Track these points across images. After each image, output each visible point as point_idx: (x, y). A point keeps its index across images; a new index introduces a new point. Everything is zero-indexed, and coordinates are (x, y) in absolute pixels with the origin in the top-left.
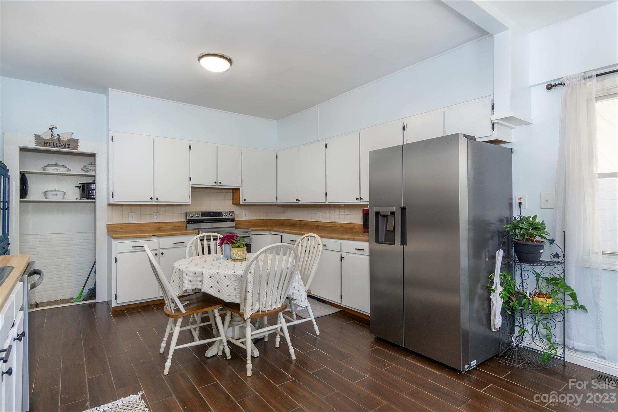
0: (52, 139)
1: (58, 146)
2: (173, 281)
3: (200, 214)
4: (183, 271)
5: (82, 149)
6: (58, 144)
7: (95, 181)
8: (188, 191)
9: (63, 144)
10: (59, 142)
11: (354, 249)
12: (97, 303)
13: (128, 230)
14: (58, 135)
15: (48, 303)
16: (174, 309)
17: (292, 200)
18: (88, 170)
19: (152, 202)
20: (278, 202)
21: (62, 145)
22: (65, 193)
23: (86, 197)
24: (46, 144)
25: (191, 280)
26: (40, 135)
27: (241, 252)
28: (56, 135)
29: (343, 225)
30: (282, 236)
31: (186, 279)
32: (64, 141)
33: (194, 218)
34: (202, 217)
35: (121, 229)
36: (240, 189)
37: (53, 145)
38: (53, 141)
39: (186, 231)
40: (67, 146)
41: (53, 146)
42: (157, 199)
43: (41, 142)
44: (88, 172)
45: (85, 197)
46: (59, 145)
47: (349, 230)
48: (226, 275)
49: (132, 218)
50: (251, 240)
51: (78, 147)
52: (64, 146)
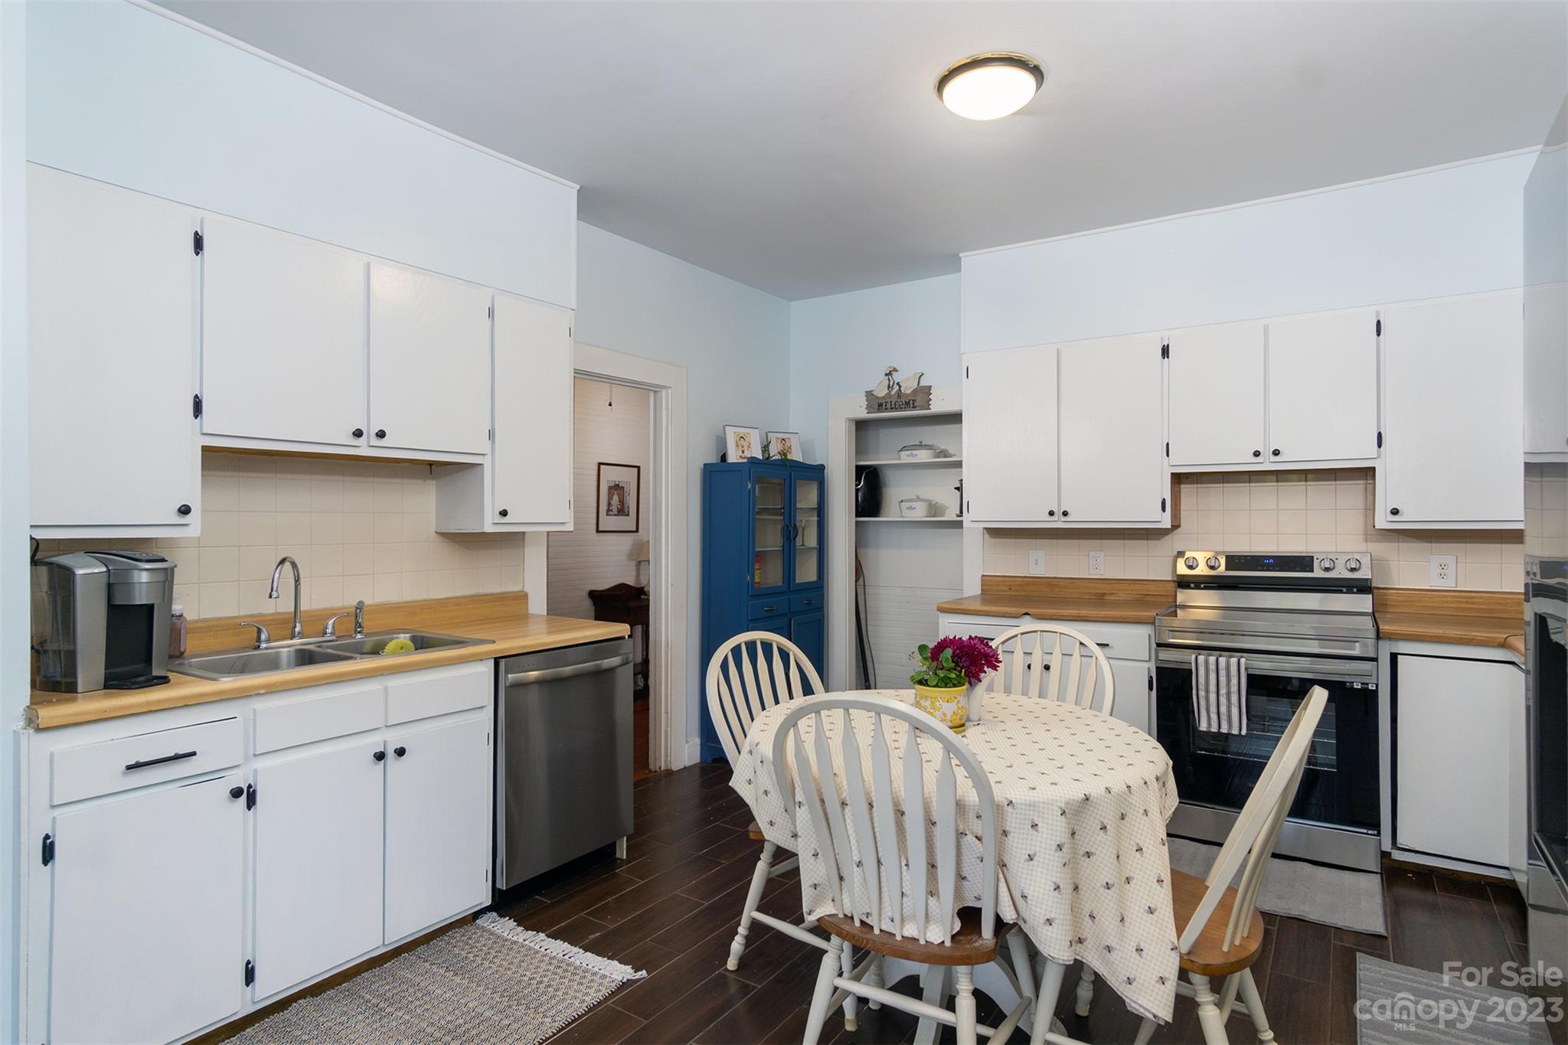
0: (889, 395)
1: (898, 408)
3: (1224, 560)
5: (938, 405)
6: (898, 402)
13: (1024, 593)
19: (1056, 521)
21: (904, 403)
24: (881, 407)
26: (873, 390)
27: (929, 702)
33: (1203, 571)
34: (1227, 570)
35: (1010, 589)
36: (1374, 469)
38: (890, 398)
40: (911, 406)
41: (891, 408)
42: (1066, 514)
43: (873, 405)
46: (900, 405)
49: (1037, 563)
51: (930, 402)
52: (908, 405)
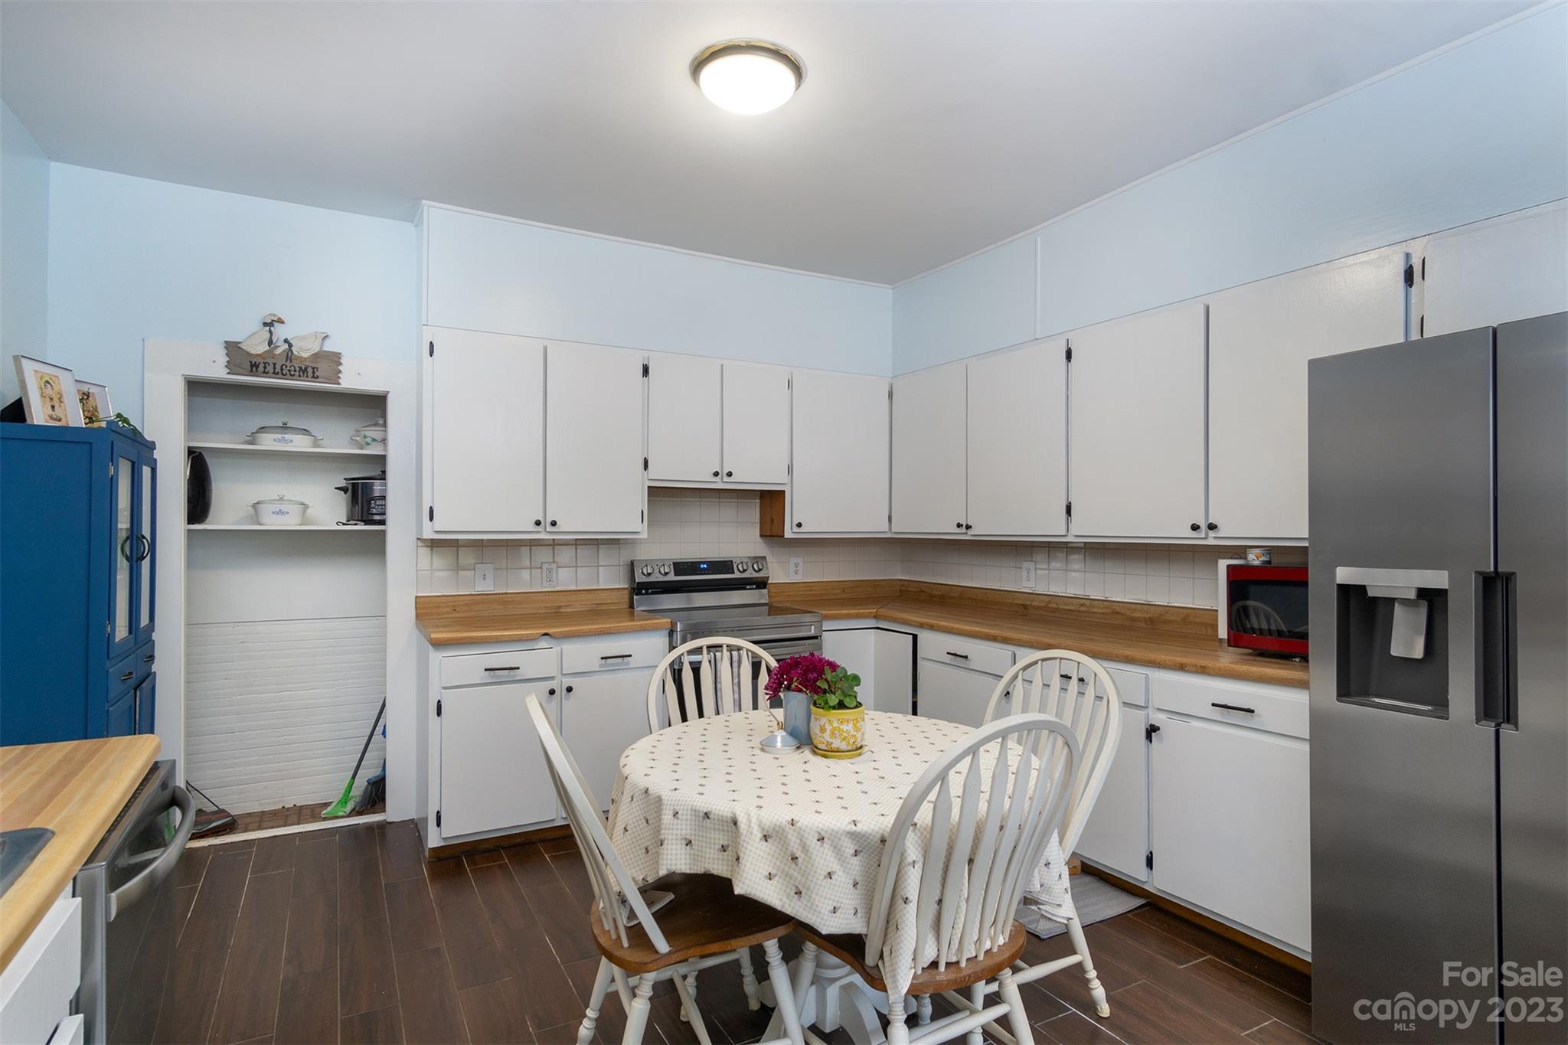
0: (269, 353)
1: (286, 374)
2: (626, 830)
3: (672, 567)
4: (659, 800)
5: (351, 380)
6: (286, 367)
7: (385, 472)
8: (641, 501)
9: (301, 368)
10: (288, 363)
11: (1210, 705)
12: (387, 826)
13: (473, 614)
14: (286, 341)
15: (263, 819)
16: (625, 926)
17: (943, 526)
18: (366, 440)
19: (539, 532)
20: (893, 530)
21: (298, 369)
22: (305, 506)
23: (362, 517)
24: (254, 368)
25: (692, 838)
26: (240, 343)
27: (851, 725)
28: (281, 343)
29: (1118, 609)
30: (915, 637)
31: (674, 831)
32: (302, 357)
33: (657, 578)
34: (675, 575)
35: (455, 610)
36: (784, 491)
37: (273, 371)
38: (273, 358)
39: (633, 621)
40: (310, 374)
41: (274, 373)
42: (554, 524)
43: (240, 363)
44: (368, 447)
45: (360, 518)
46: (290, 371)
47: (1142, 625)
48: (823, 834)
49: (484, 579)
50: (820, 647)
51: (340, 375)
52: (303, 374)
